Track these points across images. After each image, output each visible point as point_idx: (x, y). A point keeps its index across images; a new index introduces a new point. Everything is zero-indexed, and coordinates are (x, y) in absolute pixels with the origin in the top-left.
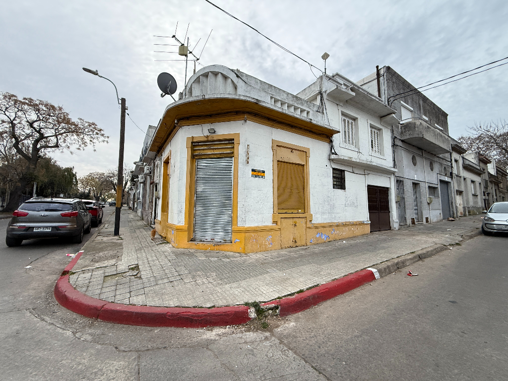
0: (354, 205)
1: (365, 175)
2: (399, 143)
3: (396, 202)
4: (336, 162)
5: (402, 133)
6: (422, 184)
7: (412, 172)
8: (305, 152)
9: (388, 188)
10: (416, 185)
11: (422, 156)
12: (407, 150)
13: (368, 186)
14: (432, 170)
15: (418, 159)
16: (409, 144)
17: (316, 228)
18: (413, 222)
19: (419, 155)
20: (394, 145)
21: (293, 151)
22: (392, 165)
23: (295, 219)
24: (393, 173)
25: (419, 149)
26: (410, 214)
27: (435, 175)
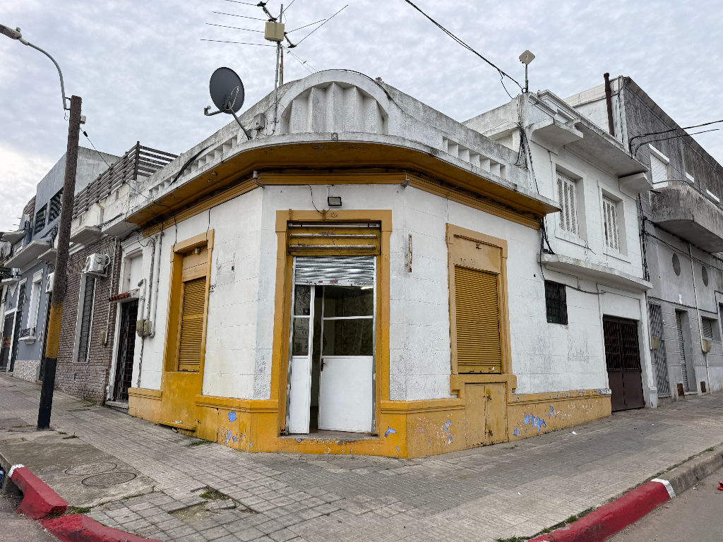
0: (582, 357)
1: (598, 294)
2: (650, 229)
3: (651, 350)
4: (551, 268)
5: (654, 209)
6: (691, 313)
7: (675, 288)
8: (498, 249)
9: (636, 322)
10: (680, 313)
11: (688, 256)
12: (664, 244)
13: (605, 316)
14: (706, 282)
15: (683, 262)
16: (667, 231)
17: (524, 404)
18: (681, 393)
19: (683, 254)
20: (643, 234)
21: (481, 246)
22: (640, 274)
23: (488, 387)
24: (644, 290)
25: (684, 241)
26: (675, 377)
27: (711, 295)
